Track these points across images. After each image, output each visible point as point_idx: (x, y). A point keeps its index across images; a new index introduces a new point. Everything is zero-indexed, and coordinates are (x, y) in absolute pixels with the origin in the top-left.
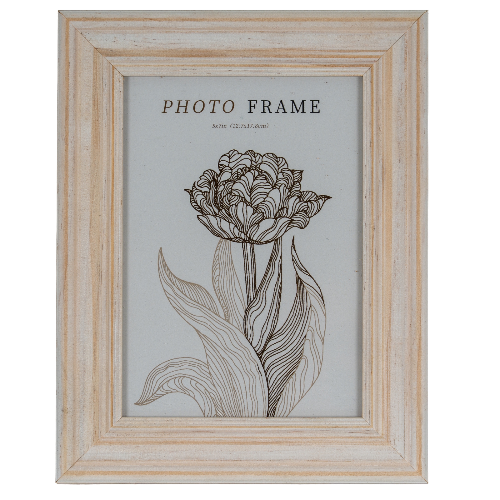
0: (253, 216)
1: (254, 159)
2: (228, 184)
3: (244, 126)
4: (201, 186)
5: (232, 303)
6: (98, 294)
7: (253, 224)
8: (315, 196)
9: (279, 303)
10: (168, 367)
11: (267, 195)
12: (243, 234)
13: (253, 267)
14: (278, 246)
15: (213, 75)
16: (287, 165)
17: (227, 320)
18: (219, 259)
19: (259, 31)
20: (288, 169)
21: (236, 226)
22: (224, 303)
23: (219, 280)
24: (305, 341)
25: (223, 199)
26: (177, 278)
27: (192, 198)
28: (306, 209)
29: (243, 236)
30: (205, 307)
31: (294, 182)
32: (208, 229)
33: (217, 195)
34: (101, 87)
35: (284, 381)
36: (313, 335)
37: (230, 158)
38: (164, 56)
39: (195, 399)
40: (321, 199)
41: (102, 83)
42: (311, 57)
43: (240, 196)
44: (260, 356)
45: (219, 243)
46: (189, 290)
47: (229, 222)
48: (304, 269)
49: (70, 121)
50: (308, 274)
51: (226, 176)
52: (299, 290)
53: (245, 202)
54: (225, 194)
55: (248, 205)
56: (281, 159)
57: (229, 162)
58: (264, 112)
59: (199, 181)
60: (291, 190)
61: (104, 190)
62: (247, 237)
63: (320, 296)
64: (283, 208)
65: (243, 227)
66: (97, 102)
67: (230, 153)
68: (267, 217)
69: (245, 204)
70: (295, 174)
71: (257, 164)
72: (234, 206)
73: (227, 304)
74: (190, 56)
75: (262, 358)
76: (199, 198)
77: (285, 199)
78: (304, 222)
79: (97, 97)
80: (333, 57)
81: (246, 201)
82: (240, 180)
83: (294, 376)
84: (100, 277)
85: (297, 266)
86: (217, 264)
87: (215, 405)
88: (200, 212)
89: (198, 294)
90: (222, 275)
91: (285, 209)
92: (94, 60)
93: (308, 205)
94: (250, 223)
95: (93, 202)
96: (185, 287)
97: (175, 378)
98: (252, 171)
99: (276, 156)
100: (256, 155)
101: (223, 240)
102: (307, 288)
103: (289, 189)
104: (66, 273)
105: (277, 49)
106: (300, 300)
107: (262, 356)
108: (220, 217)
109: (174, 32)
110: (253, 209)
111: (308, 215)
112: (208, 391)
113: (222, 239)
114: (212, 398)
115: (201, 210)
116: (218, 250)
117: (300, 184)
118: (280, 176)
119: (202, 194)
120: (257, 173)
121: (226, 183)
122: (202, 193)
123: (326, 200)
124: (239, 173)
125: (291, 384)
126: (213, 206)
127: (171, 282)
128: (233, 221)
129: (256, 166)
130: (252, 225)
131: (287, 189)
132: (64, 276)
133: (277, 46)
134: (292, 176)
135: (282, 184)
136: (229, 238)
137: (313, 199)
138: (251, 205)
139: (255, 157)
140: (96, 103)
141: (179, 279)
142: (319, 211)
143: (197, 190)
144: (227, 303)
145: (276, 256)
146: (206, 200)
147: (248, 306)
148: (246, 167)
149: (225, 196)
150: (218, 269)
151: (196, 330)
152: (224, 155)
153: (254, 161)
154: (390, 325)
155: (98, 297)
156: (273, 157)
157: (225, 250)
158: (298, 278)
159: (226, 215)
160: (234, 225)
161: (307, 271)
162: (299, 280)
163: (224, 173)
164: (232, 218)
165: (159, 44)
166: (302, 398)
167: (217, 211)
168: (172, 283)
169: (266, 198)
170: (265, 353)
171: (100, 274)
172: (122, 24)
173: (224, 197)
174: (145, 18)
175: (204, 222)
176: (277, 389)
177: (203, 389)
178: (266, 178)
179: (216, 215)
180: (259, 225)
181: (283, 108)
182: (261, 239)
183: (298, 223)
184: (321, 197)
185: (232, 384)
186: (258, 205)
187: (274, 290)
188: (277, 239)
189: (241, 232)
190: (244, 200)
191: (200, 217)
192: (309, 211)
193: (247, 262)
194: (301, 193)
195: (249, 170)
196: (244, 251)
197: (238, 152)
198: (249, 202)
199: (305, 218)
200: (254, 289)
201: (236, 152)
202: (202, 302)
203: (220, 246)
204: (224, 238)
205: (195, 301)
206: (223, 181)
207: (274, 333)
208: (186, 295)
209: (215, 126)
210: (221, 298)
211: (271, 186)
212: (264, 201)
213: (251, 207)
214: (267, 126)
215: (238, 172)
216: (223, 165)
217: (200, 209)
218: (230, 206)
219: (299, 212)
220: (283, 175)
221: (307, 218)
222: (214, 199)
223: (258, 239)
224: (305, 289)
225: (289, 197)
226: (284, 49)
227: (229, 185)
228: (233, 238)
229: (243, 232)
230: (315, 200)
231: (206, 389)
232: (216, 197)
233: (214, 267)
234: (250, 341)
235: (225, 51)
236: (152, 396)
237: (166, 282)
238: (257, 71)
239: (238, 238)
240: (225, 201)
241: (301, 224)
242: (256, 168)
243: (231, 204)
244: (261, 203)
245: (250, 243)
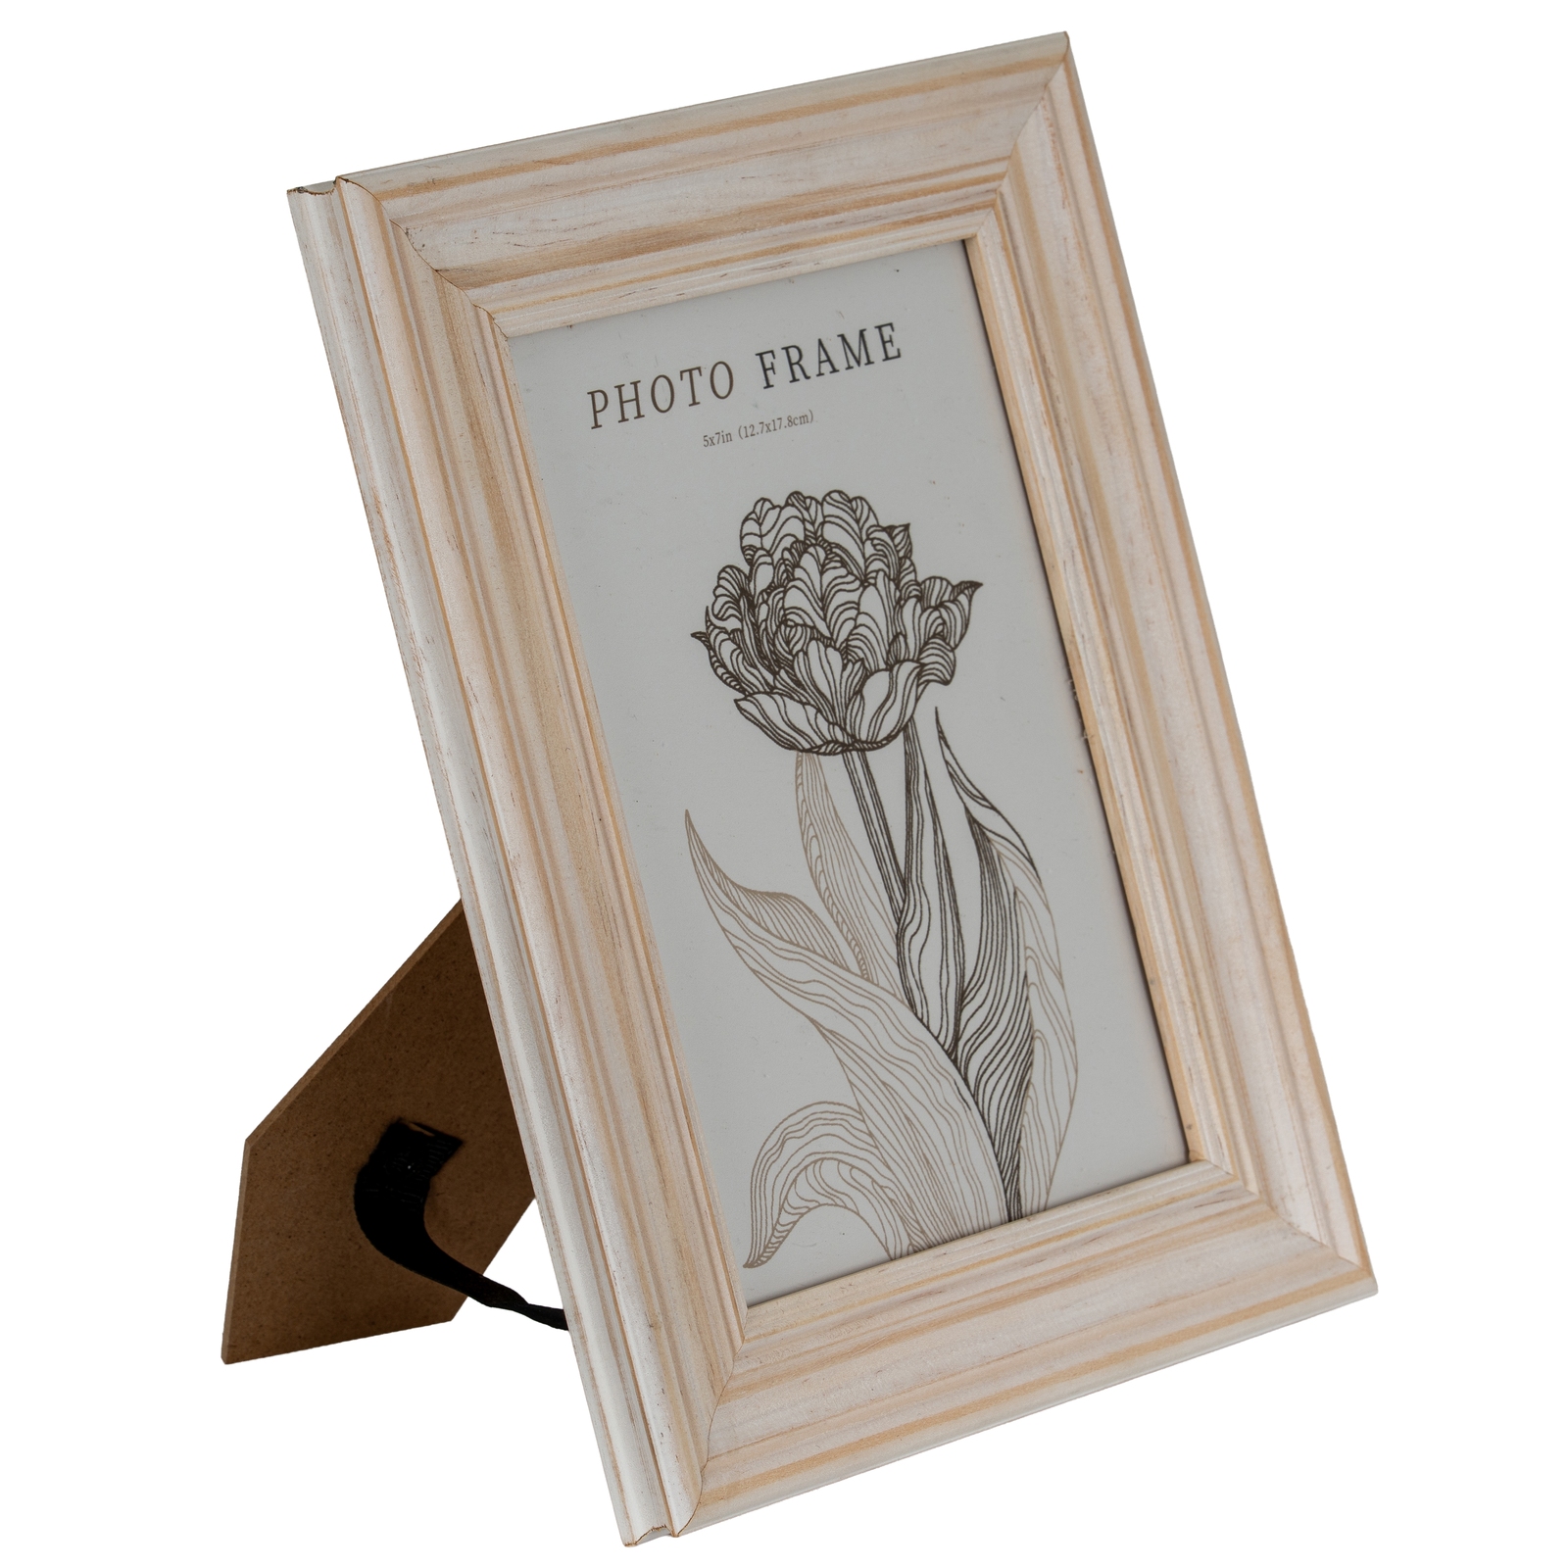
0: (845, 675)
1: (806, 515)
2: (774, 597)
3: (765, 428)
4: (723, 615)
5: (864, 927)
7: (851, 695)
8: (950, 588)
9: (955, 901)
10: (783, 1143)
11: (858, 609)
12: (837, 729)
13: (878, 813)
14: (913, 743)
15: (689, 296)
16: (875, 515)
17: (866, 976)
18: (807, 811)
19: (765, 151)
20: (878, 526)
21: (819, 710)
22: (849, 930)
23: (823, 871)
24: (1028, 990)
25: (774, 640)
26: (739, 887)
27: (711, 653)
28: (940, 628)
29: (839, 734)
30: (815, 952)
31: (900, 559)
32: (766, 733)
33: (758, 632)
34: (478, 380)
35: (1016, 1110)
36: (1039, 971)
37: (760, 525)
38: (585, 263)
39: (858, 1214)
40: (962, 592)
41: (476, 369)
42: (875, 205)
43: (805, 625)
44: (951, 1053)
45: (797, 768)
46: (771, 913)
47: (801, 702)
48: (978, 795)
50: (988, 804)
51: (764, 575)
52: (983, 855)
53: (820, 640)
54: (774, 628)
55: (827, 646)
56: (858, 501)
57: (761, 536)
58: (794, 380)
59: (714, 603)
60: (899, 582)
62: (848, 734)
63: (1026, 858)
64: (896, 637)
65: (834, 710)
66: (479, 424)
67: (758, 510)
68: (873, 669)
69: (821, 645)
70: (895, 536)
71: (816, 525)
73: (856, 932)
74: (639, 251)
75: (959, 1060)
76: (727, 651)
77: (894, 609)
78: (946, 664)
79: (475, 410)
80: (915, 194)
81: (822, 635)
82: (794, 579)
83: (1031, 1092)
84: (613, 925)
85: (963, 790)
86: (809, 827)
87: (901, 1218)
88: (738, 690)
89: (792, 918)
90: (825, 854)
91: (901, 638)
92: (441, 305)
93: (941, 617)
94: (843, 695)
95: (541, 714)
96: (761, 908)
97: (806, 1168)
98: (812, 550)
99: (846, 495)
100: (808, 502)
101: (802, 757)
102: (996, 844)
103: (894, 580)
105: (800, 196)
106: (991, 880)
107: (956, 1055)
108: (781, 695)
109: (598, 189)
110: (840, 652)
111: (948, 644)
112: (878, 1185)
113: (800, 754)
114: (891, 1200)
115: (739, 684)
116: (801, 787)
117: (912, 564)
118: (869, 550)
119: (729, 639)
120: (822, 554)
121: (769, 595)
122: (729, 635)
123: (973, 592)
124: (787, 562)
125: (1031, 1115)
126: (759, 666)
127: (731, 900)
128: (810, 699)
129: (815, 533)
130: (850, 700)
131: (892, 584)
133: (801, 187)
134: (891, 544)
135: (877, 571)
136: (812, 748)
137: (946, 598)
138: (833, 643)
140: (476, 428)
141: (746, 890)
142: (967, 626)
143: (717, 631)
144: (855, 928)
145: (916, 772)
146: (741, 652)
147: (898, 924)
148: (797, 541)
149: (776, 632)
150: (815, 840)
151: (812, 1021)
152: (746, 519)
153: (809, 522)
155: (621, 982)
156: (841, 500)
157: (814, 784)
158: (972, 821)
159: (792, 684)
160: (815, 707)
161: (985, 799)
162: (976, 825)
163: (758, 567)
164: (805, 690)
165: (565, 231)
166: (1061, 1145)
167: (770, 678)
168: (733, 903)
169: (857, 616)
170: (961, 1044)
172: (491, 186)
173: (774, 635)
174: (536, 159)
175: (753, 716)
176: (1007, 1137)
177: (867, 1182)
178: (844, 564)
179: (771, 691)
180: (862, 698)
181: (829, 360)
182: (876, 733)
183: (934, 671)
184: (962, 587)
185: (920, 1151)
186: (847, 640)
187: (937, 868)
188: (907, 725)
189: (833, 724)
190: (817, 636)
191: (743, 704)
192: (947, 632)
194: (920, 585)
195: (805, 547)
196: (852, 776)
197: (771, 503)
198: (827, 638)
199: (945, 653)
200: (896, 874)
201: (767, 505)
202: (806, 939)
203: (802, 774)
204: (804, 750)
205: (791, 943)
206: (761, 593)
207: (966, 984)
208: (768, 931)
209: (709, 442)
210: (840, 920)
211: (857, 583)
212: (856, 627)
213: (835, 648)
214: (810, 417)
215: (785, 560)
216: (751, 547)
217: (735, 680)
218: (794, 657)
219: (929, 638)
220: (874, 546)
221: (948, 653)
222: (757, 645)
223: (871, 734)
224: (992, 847)
225: (899, 605)
226: (816, 193)
227: (776, 599)
228: (821, 746)
229: (837, 724)
230: (952, 598)
231: (873, 1181)
232: (759, 640)
233: (805, 836)
234: (925, 1020)
235: (701, 222)
236: (773, 1234)
237: (722, 905)
238: (773, 268)
239: (830, 742)
240: (781, 646)
241: (941, 671)
242: (816, 539)
243: (794, 652)
244: (850, 634)
245: (857, 750)
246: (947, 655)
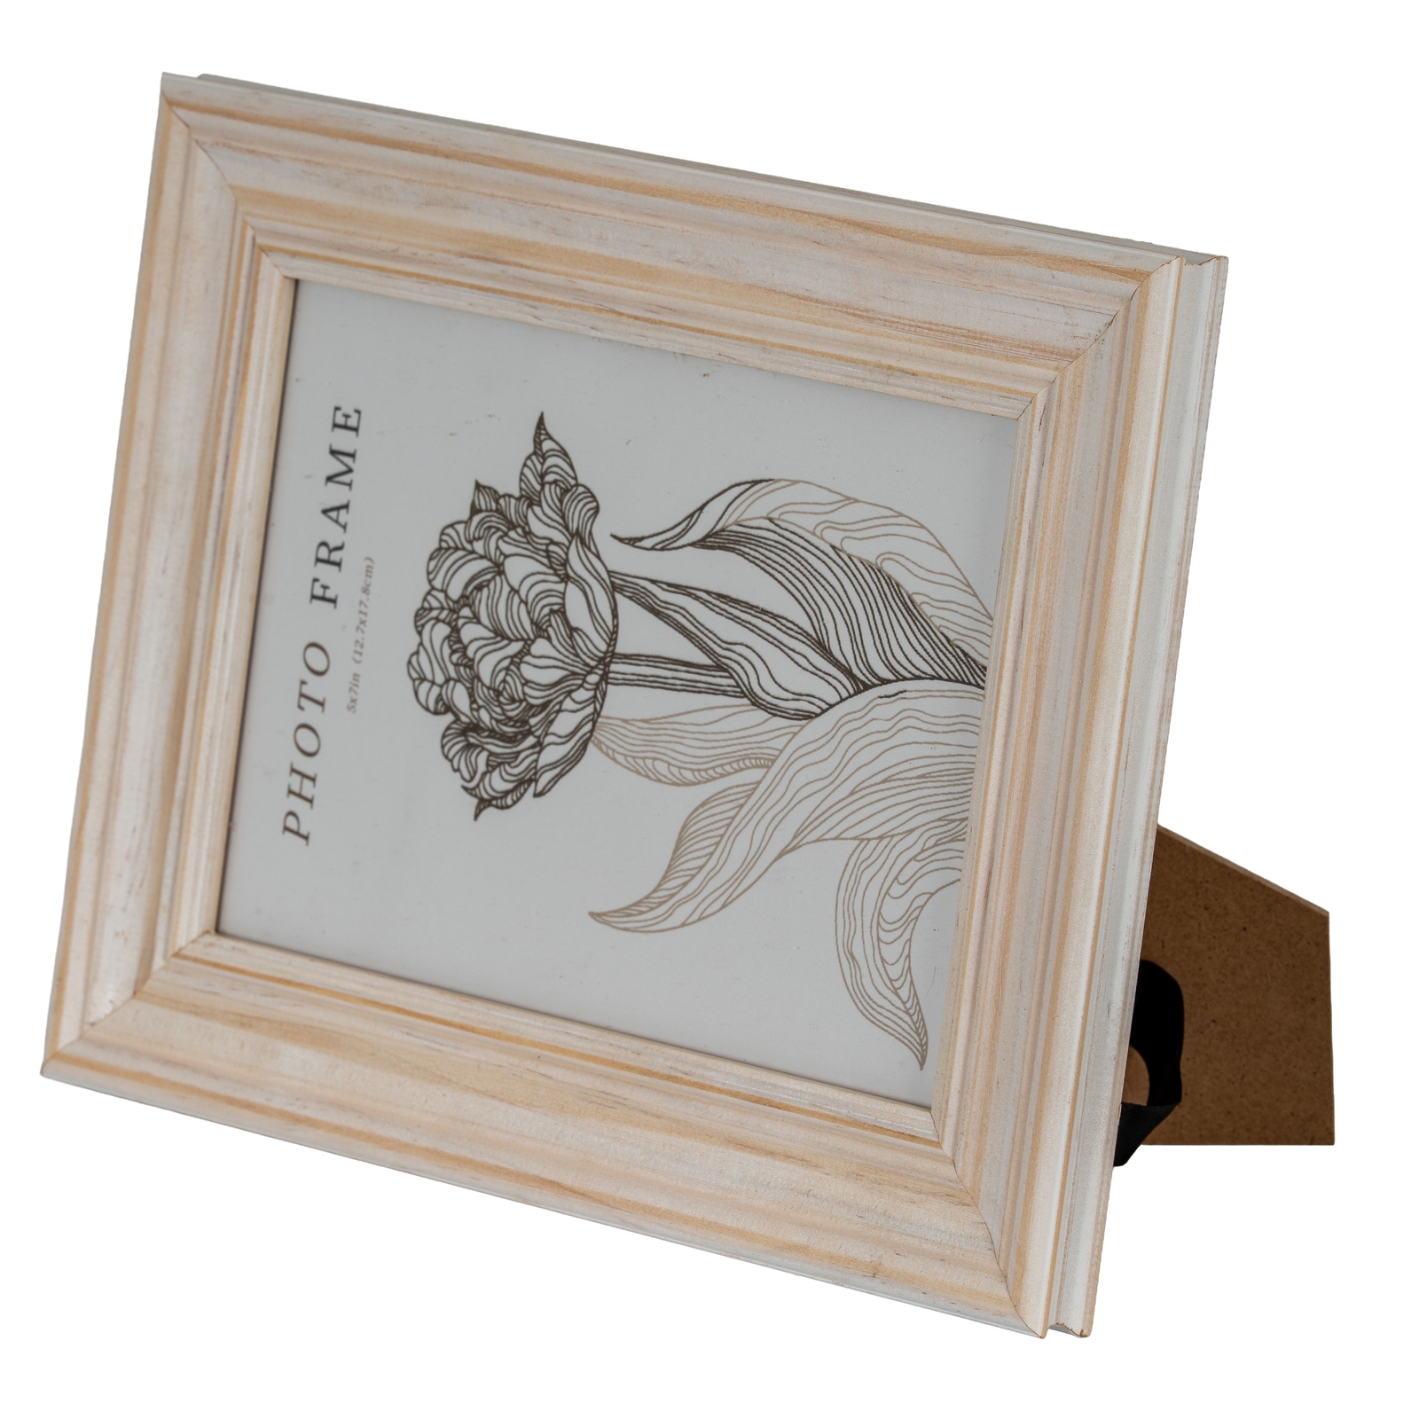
0: (555, 641)
1: (434, 614)
2: (478, 695)
3: (362, 626)
4: (473, 771)
5: (734, 742)
6: (646, 1113)
7: (570, 643)
8: (534, 458)
9: (752, 607)
10: (852, 955)
11: (516, 591)
12: (589, 678)
13: (663, 665)
14: (628, 584)
16: (459, 522)
17: (770, 764)
18: (634, 758)
20: (467, 522)
21: (570, 693)
22: (730, 763)
23: (680, 768)
24: (845, 552)
25: (507, 717)
26: (660, 885)
27: (494, 802)
28: (558, 490)
29: (593, 678)
30: (733, 818)
31: (497, 510)
32: (566, 772)
33: (497, 733)
34: (214, 997)
35: (925, 630)
36: (834, 526)
37: (425, 678)
39: (932, 894)
40: (540, 443)
41: (206, 995)
42: (223, 411)
43: (507, 669)
44: (861, 687)
45: (601, 749)
46: (689, 856)
47: (558, 712)
48: (686, 522)
49: (258, 1098)
50: (697, 514)
51: (460, 698)
52: (731, 545)
53: (523, 657)
54: (498, 710)
55: (529, 651)
56: (444, 537)
57: (433, 683)
58: (339, 564)
59: (462, 776)
60: (511, 522)
61: (426, 1043)
62: (596, 667)
63: (750, 488)
65: (574, 673)
66: (242, 1015)
67: (415, 675)
68: (560, 601)
69: (526, 659)
70: (480, 505)
71: (445, 605)
72: (527, 690)
73: (735, 754)
74: (179, 740)
75: (866, 681)
76: (498, 783)
77: (528, 543)
78: (584, 501)
79: (232, 1013)
81: (519, 653)
82: (473, 660)
83: (918, 599)
84: (609, 1097)
85: (678, 539)
86: (645, 764)
87: (952, 841)
88: (529, 786)
89: (701, 831)
90: (669, 757)
91: (552, 548)
93: (550, 483)
94: (567, 654)
95: (448, 1080)
96: (682, 867)
97: (879, 939)
98: (461, 622)
99: (435, 551)
100: (426, 605)
101: (596, 738)
102: (730, 522)
103: (509, 529)
104: (574, 1192)
106: (752, 546)
107: (862, 682)
108: (547, 734)
110: (538, 637)
111: (572, 487)
112: (919, 854)
113: (593, 738)
114: (936, 845)
116: (616, 755)
117: (504, 496)
118: (479, 547)
119: (491, 773)
120: (466, 612)
121: (475, 701)
122: (488, 771)
123: (545, 429)
124: (460, 661)
125: (936, 612)
126: (519, 748)
127: (667, 901)
128: (558, 699)
129: (450, 610)
130: (573, 648)
131: (510, 533)
132: (580, 1197)
133: (190, 498)
134: (484, 514)
135: (497, 547)
136: (592, 720)
138: (529, 642)
139: (431, 609)
140: (245, 1021)
141: (664, 877)
142: (566, 454)
143: (481, 786)
144: (732, 755)
145: (648, 594)
146: (504, 763)
147: (745, 696)
148: (448, 637)
149: (503, 709)
150: (657, 763)
151: (780, 856)
152: (416, 693)
153: (440, 613)
154: (817, 301)
155: (652, 1115)
156: (438, 558)
157: (618, 735)
158: (702, 544)
159: (543, 715)
160: (565, 698)
161: (691, 516)
162: (708, 540)
163: (453, 702)
164: (552, 701)
165: (147, 819)
166: (969, 586)
167: (531, 740)
168: (669, 899)
169: (519, 597)
170: (855, 671)
171: (603, 1095)
173: (504, 714)
175: (551, 781)
176: (941, 654)
177: (914, 866)
178: (479, 588)
179: (539, 746)
180: (576, 630)
181: (338, 509)
182: (606, 629)
183: (586, 519)
184: (538, 443)
185: (914, 781)
186: (532, 620)
187: (722, 615)
188: (612, 583)
189: (584, 681)
190: (517, 660)
191: (540, 788)
192: (563, 482)
193: (651, 679)
194: (521, 497)
195: (456, 630)
196: (627, 682)
197: (414, 654)
198: (524, 647)
199: (577, 496)
200: (710, 673)
201: (414, 660)
202: (721, 824)
203: (607, 747)
204: (592, 731)
205: (717, 844)
206: (471, 709)
207: (814, 635)
208: (701, 868)
209: (352, 706)
210: (719, 770)
211: (498, 578)
212: (526, 604)
213: (533, 641)
214: (368, 563)
215: (457, 663)
216: (437, 702)
217: (523, 783)
218: (525, 700)
219: (561, 510)
220: (480, 538)
221: (577, 492)
222: (505, 741)
223: (605, 636)
224: (729, 529)
225: (528, 534)
226: (199, 480)
227: (481, 692)
228: (595, 707)
229: (585, 676)
230: (541, 460)
231: (914, 858)
232: (502, 735)
233: (650, 774)
234: (825, 706)
236: (911, 1016)
237: (666, 916)
239: (595, 694)
240: (514, 711)
241: (588, 511)
242: (455, 612)
243: (522, 696)
244: (529, 613)
245: (611, 662)
246: (579, 494)
